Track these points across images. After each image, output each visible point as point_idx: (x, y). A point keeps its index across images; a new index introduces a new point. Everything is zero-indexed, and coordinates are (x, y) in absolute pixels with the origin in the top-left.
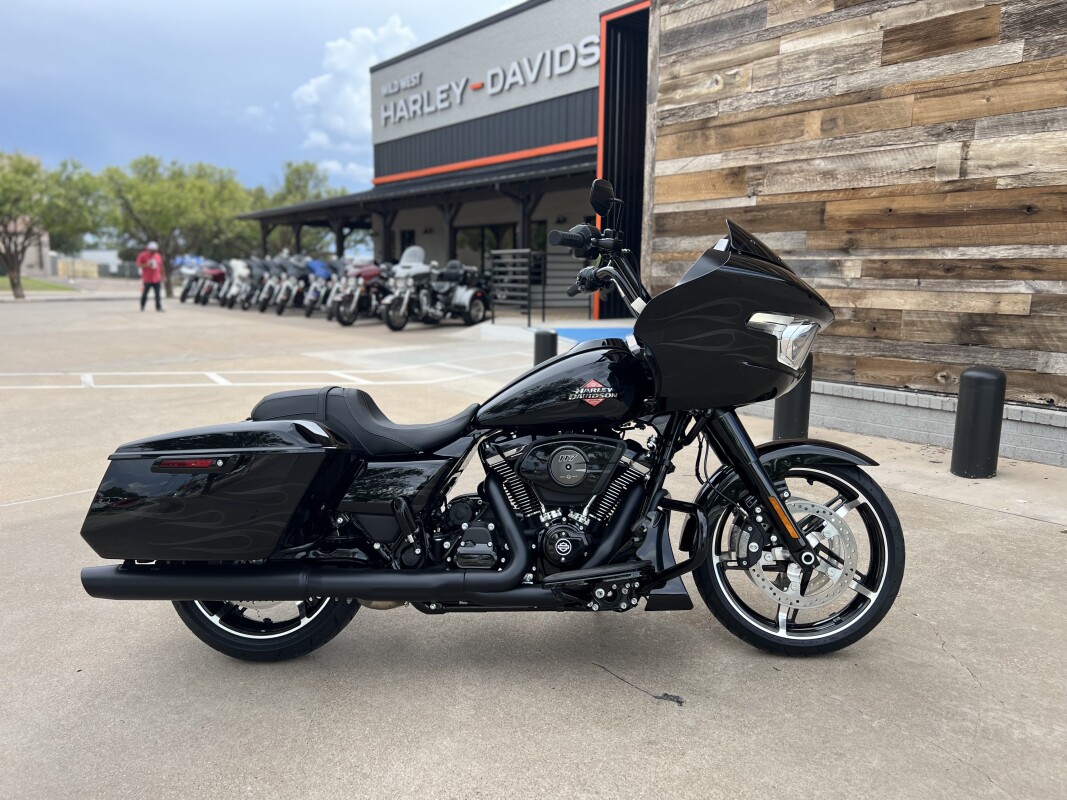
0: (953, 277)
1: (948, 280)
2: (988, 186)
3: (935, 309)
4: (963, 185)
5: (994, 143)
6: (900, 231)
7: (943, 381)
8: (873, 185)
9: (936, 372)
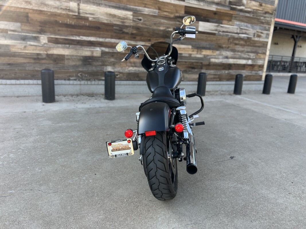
0: (79, 45)
1: (79, 46)
2: (86, 19)
3: (75, 54)
4: (79, 17)
5: (87, 6)
6: (60, 28)
7: (80, 76)
8: (48, 10)
9: (78, 73)
